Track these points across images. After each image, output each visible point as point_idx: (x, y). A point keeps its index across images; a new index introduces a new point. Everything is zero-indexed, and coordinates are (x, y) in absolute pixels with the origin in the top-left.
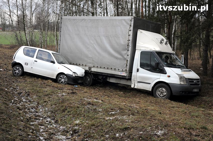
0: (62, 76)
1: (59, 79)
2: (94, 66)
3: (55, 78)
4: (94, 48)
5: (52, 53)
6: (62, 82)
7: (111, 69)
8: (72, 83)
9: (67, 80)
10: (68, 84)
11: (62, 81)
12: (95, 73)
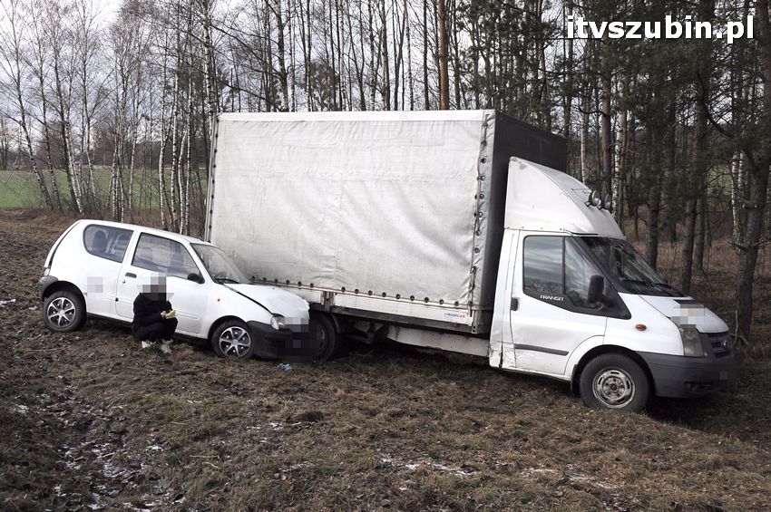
0: (230, 329)
1: (221, 340)
2: (343, 289)
3: (204, 334)
4: (341, 223)
5: (191, 244)
6: (231, 352)
7: (412, 298)
8: (270, 355)
9: (249, 345)
10: (256, 357)
11: (234, 348)
12: (347, 313)
